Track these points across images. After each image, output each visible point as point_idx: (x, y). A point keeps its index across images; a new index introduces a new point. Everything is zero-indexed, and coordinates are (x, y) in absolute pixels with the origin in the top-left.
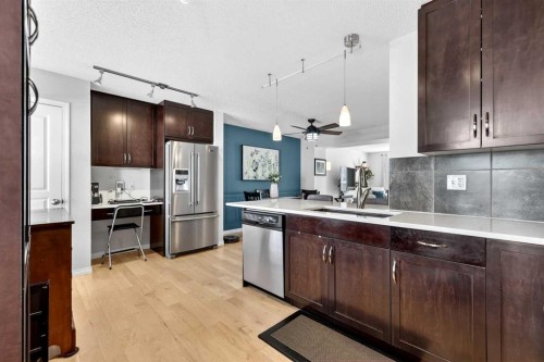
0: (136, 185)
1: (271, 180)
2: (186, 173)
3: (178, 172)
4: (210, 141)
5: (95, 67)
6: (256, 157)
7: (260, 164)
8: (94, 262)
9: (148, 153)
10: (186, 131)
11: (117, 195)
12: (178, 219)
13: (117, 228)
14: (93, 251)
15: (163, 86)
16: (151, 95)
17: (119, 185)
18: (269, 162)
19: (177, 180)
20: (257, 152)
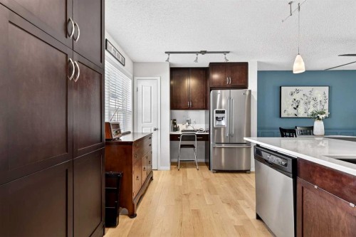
0: (196, 121)
1: (315, 117)
2: (223, 112)
3: (217, 112)
4: (245, 86)
5: (166, 53)
6: (297, 96)
7: (302, 102)
8: (172, 164)
9: (202, 100)
10: (225, 82)
11: (187, 126)
12: (223, 146)
13: (182, 146)
14: (171, 157)
15: (204, 52)
16: (196, 61)
17: (188, 121)
18: (315, 99)
19: (217, 118)
20: (298, 91)
